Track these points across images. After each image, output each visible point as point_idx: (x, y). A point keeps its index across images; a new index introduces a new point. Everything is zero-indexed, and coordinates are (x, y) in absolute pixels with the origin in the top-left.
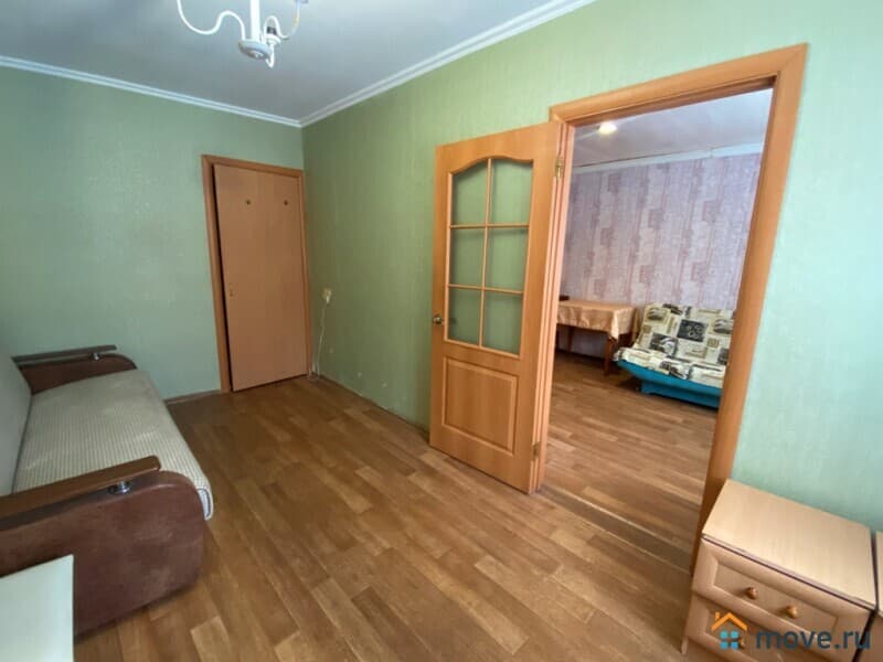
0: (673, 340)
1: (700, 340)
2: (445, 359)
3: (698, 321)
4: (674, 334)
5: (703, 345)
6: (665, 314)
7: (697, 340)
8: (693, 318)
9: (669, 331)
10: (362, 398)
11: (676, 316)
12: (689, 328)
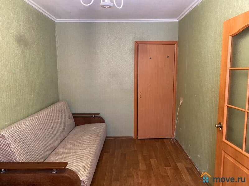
2: (223, 152)
10: (189, 159)
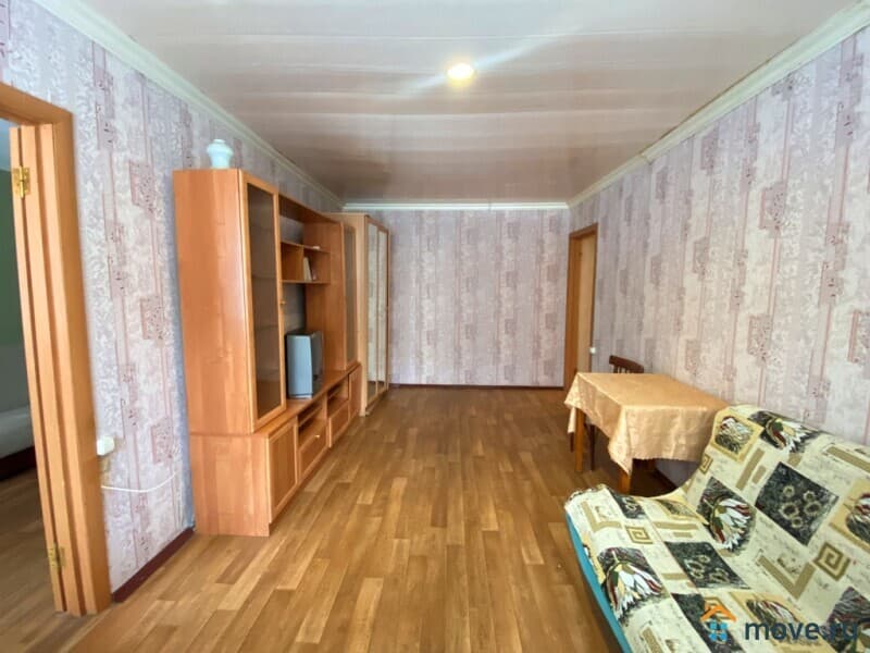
0: (745, 511)
1: (803, 537)
3: (815, 478)
4: (751, 493)
5: (807, 553)
6: (747, 438)
7: (795, 534)
8: (806, 467)
9: (741, 484)
11: (769, 449)
12: (789, 490)
